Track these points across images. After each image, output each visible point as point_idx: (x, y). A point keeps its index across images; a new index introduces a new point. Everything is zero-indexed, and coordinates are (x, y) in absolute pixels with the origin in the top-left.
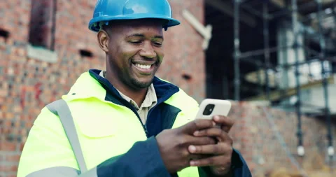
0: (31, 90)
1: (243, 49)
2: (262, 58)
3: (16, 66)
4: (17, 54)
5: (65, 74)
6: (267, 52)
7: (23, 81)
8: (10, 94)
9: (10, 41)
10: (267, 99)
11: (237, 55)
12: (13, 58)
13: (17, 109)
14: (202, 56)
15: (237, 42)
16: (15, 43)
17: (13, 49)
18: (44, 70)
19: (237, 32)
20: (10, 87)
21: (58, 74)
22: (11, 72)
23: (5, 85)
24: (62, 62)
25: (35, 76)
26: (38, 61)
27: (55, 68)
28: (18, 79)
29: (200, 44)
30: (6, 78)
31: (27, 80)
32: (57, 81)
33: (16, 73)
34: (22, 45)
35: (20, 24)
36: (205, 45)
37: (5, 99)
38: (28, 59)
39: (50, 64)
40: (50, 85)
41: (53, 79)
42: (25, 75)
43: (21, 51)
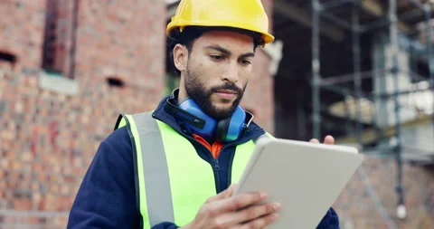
0: (44, 131)
1: (324, 73)
2: (351, 85)
3: (25, 100)
4: (27, 84)
5: (87, 110)
6: (357, 77)
7: (34, 120)
8: (18, 137)
9: (18, 67)
10: (357, 141)
11: (317, 81)
12: (22, 89)
13: (27, 156)
14: (268, 83)
15: (316, 65)
16: (24, 71)
17: (22, 78)
18: (62, 105)
19: (316, 50)
20: (18, 128)
21: (78, 109)
22: (19, 107)
23: (12, 125)
24: (85, 94)
25: (50, 113)
26: (53, 94)
27: (75, 102)
28: (29, 117)
29: (266, 67)
30: (13, 115)
31: (40, 118)
32: (78, 120)
33: (26, 109)
34: (34, 73)
35: (31, 44)
36: (273, 68)
37: (12, 144)
38: (41, 90)
39: (69, 98)
40: (69, 125)
41: (72, 117)
42: (38, 111)
43: (33, 81)
